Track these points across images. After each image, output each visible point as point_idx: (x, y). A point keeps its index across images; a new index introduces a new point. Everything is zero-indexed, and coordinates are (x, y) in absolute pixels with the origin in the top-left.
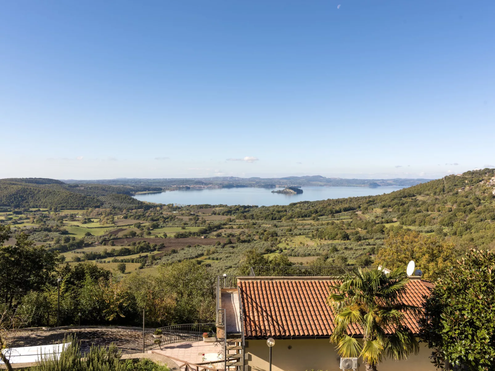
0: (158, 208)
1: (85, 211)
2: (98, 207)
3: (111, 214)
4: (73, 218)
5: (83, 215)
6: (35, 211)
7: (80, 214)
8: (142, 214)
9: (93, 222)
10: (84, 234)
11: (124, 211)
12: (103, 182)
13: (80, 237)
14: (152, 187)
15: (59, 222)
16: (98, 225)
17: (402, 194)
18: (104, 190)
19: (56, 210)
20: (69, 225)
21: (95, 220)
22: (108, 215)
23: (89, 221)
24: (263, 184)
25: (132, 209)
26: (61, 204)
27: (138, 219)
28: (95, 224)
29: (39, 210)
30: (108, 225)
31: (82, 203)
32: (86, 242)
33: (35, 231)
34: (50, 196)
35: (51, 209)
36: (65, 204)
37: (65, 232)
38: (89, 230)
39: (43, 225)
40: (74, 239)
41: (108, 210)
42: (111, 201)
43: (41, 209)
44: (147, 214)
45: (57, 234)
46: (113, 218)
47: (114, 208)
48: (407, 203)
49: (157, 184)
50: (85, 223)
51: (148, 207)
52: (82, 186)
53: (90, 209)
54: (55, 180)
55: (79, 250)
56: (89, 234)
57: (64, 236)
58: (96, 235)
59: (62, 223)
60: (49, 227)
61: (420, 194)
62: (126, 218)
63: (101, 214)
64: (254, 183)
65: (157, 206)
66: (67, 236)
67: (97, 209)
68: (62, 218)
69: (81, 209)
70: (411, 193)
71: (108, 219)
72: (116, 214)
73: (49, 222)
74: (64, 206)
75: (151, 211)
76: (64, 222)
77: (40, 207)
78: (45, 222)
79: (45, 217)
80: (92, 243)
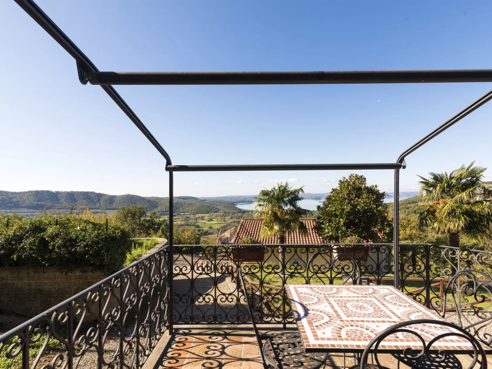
0: (250, 213)
1: (209, 215)
2: (217, 212)
3: (223, 216)
4: (202, 218)
5: (208, 217)
6: (183, 215)
7: (206, 216)
8: (241, 216)
9: (213, 221)
10: (209, 227)
11: (231, 214)
12: (219, 198)
13: (206, 229)
14: (246, 200)
15: (195, 220)
16: (216, 222)
17: (408, 201)
18: (220, 202)
19: (194, 214)
20: (200, 223)
21: (215, 220)
22: (222, 216)
23: (211, 220)
24: (314, 197)
25: (235, 213)
26: (196, 210)
27: (238, 219)
28: (215, 222)
29: (185, 214)
30: (221, 222)
31: (208, 210)
32: (209, 232)
33: (182, 226)
34: (191, 206)
35: (191, 214)
36: (198, 211)
37: (198, 227)
38: (211, 225)
39: (187, 222)
40: (203, 230)
41: (222, 214)
42: (224, 209)
43: (186, 214)
44: (244, 216)
45: (194, 227)
46: (224, 218)
47: (225, 212)
48: (411, 207)
49: (250, 199)
50: (209, 221)
51: (244, 212)
52: (208, 200)
53: (212, 213)
54: (194, 197)
55: (205, 237)
56: (211, 227)
57: (197, 228)
58: (215, 228)
59: (196, 221)
60: (190, 223)
61: (421, 201)
62: (232, 218)
63: (218, 216)
64: (308, 196)
65: (249, 211)
66: (199, 228)
67: (216, 213)
68: (197, 219)
69: (207, 213)
70: (415, 200)
71: (221, 219)
72: (226, 216)
73: (190, 221)
74: (198, 212)
75: (246, 214)
76: (198, 221)
77: (185, 212)
78: (188, 221)
79: (188, 218)
80: (212, 233)
